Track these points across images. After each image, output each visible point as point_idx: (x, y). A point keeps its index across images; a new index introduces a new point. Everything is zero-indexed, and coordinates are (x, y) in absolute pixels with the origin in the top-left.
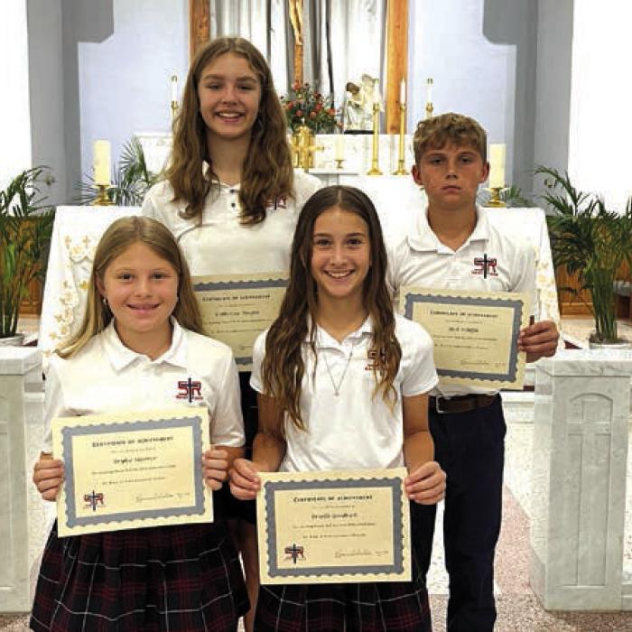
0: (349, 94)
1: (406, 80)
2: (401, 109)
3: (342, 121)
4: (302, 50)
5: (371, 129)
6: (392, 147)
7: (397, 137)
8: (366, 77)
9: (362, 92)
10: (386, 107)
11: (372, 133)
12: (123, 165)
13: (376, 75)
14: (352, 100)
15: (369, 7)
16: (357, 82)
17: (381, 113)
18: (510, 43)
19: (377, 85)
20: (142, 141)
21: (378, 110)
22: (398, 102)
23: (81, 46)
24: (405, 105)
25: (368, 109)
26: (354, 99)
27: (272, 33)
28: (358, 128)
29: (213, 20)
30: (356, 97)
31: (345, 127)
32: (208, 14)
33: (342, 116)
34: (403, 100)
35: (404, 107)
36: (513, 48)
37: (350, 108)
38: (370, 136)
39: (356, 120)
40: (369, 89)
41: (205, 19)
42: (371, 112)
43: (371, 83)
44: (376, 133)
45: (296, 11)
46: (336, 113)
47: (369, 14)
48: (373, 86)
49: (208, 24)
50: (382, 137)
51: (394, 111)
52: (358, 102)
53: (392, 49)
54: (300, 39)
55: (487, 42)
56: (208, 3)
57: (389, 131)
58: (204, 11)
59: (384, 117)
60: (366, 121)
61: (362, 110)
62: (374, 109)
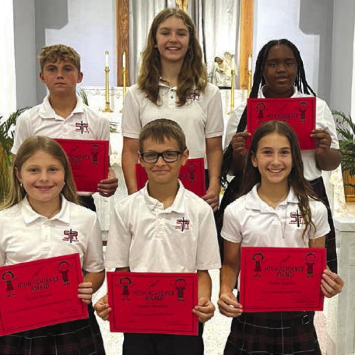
0: (216, 64)
1: (251, 56)
2: (248, 74)
5: (230, 86)
6: (243, 97)
7: (246, 91)
8: (227, 53)
9: (224, 63)
10: (239, 73)
11: (230, 88)
13: (233, 52)
14: (218, 68)
15: (228, 10)
16: (221, 56)
17: (236, 76)
18: (316, 34)
19: (233, 59)
20: (86, 92)
21: (235, 74)
22: (247, 69)
23: (47, 31)
25: (228, 74)
26: (220, 67)
28: (222, 85)
29: (131, 16)
32: (128, 12)
33: (212, 77)
35: (250, 73)
36: (318, 37)
37: (217, 73)
38: (229, 91)
39: (221, 80)
40: (229, 61)
41: (126, 16)
42: (230, 75)
43: (230, 58)
44: (233, 88)
47: (229, 14)
48: (231, 60)
49: (128, 19)
50: (236, 91)
51: (244, 75)
52: (222, 69)
55: (301, 32)
56: (128, 6)
57: (241, 88)
58: (126, 10)
59: (237, 79)
60: (227, 81)
61: (224, 74)
62: (232, 73)
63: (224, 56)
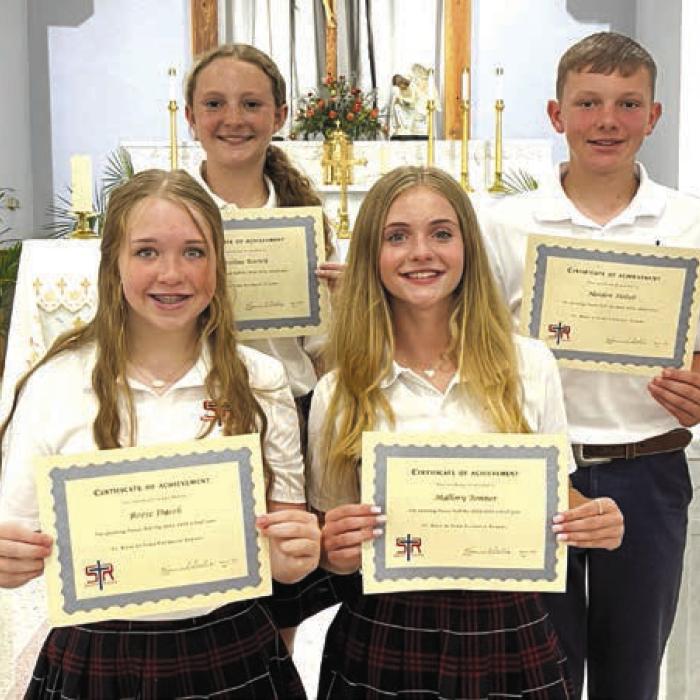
0: (397, 89)
1: (468, 70)
2: (463, 107)
3: (387, 124)
4: (335, 34)
6: (453, 156)
7: (458, 143)
8: (417, 67)
9: (413, 87)
10: (444, 106)
11: (425, 138)
12: (107, 183)
13: (428, 62)
14: (400, 97)
16: (406, 73)
17: (437, 112)
18: (602, 22)
19: (431, 78)
20: (130, 151)
21: (434, 109)
22: (459, 98)
23: (52, 30)
24: (468, 102)
26: (402, 94)
27: (296, 12)
28: (408, 133)
30: (405, 92)
31: (392, 132)
33: (388, 116)
34: (465, 97)
35: (466, 105)
37: (398, 108)
38: (425, 142)
39: (406, 124)
40: (422, 82)
42: (425, 112)
43: (424, 75)
44: (431, 137)
46: (380, 114)
48: (426, 79)
49: (214, 1)
50: (438, 144)
51: (453, 110)
52: (407, 100)
53: (451, 32)
54: (333, 19)
55: (571, 20)
57: (448, 136)
59: (441, 119)
60: (418, 124)
61: (413, 109)
62: (428, 108)
63: (411, 73)
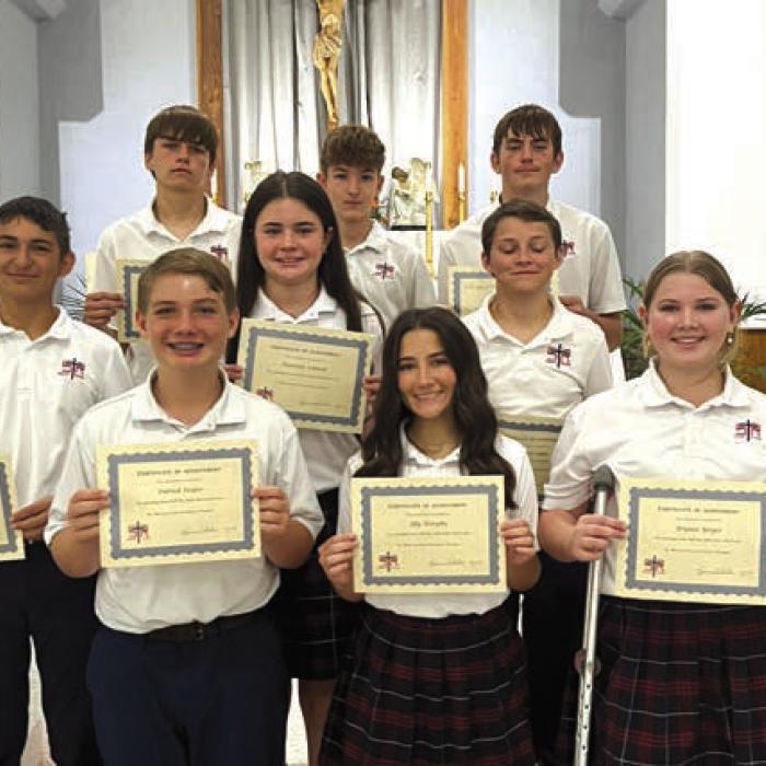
0: (396, 182)
1: (465, 163)
2: (460, 199)
3: (388, 215)
5: (423, 224)
8: (416, 161)
9: (411, 178)
10: (442, 197)
11: (424, 228)
13: (428, 157)
14: (399, 188)
15: (417, 76)
18: (593, 116)
21: (431, 201)
22: (456, 189)
23: (62, 125)
24: (465, 194)
25: (419, 199)
26: (402, 187)
27: (300, 109)
28: (407, 222)
29: (227, 93)
30: (404, 185)
31: (392, 222)
32: (220, 86)
33: (388, 207)
34: (462, 188)
35: (462, 197)
36: (598, 121)
37: (397, 199)
38: (422, 233)
39: (405, 213)
41: (216, 92)
42: (424, 203)
43: (422, 168)
44: (429, 228)
45: (328, 81)
46: (380, 205)
47: (419, 83)
48: (424, 172)
49: (220, 98)
50: (437, 234)
51: (451, 202)
52: (406, 191)
53: (448, 126)
54: (335, 115)
55: (564, 114)
56: (220, 73)
57: (446, 226)
58: (216, 82)
59: (439, 209)
60: (417, 214)
61: (412, 200)
62: (426, 199)
63: (410, 166)
